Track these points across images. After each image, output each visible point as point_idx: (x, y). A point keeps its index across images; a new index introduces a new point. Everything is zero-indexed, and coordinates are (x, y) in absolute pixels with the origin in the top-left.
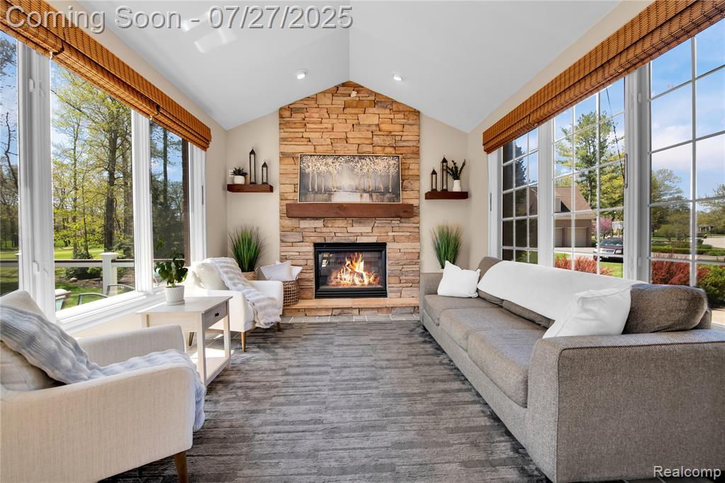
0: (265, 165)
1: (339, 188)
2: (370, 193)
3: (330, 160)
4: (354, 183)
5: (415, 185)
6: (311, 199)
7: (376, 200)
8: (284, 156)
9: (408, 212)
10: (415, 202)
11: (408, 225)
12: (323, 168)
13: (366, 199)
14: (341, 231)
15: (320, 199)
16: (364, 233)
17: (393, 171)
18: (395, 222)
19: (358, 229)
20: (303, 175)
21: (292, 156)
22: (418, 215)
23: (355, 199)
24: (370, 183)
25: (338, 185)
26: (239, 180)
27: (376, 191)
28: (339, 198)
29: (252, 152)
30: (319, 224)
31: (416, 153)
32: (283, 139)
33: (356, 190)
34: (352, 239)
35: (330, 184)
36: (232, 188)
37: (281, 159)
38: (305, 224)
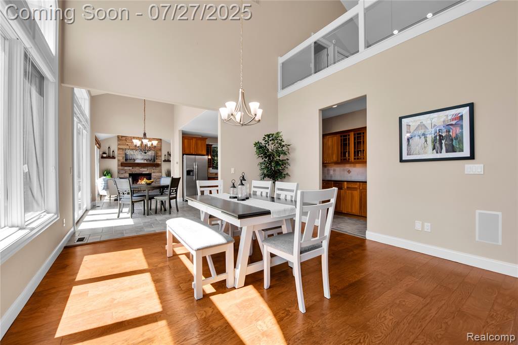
0: (113, 151)
1: (137, 159)
2: (147, 160)
3: (134, 151)
4: (142, 157)
5: (160, 158)
6: (129, 162)
7: (148, 162)
8: (119, 149)
9: (158, 165)
10: (160, 163)
11: (158, 169)
12: (132, 153)
13: (145, 162)
14: (137, 170)
15: (132, 162)
16: (145, 171)
17: (153, 154)
18: (154, 168)
19: (142, 169)
20: (126, 154)
21: (122, 149)
22: (161, 166)
23: (142, 162)
24: (147, 157)
25: (137, 157)
26: (105, 155)
27: (148, 160)
28: (137, 161)
29: (109, 148)
30: (131, 168)
31: (160, 150)
32: (119, 144)
33: (143, 159)
34: (141, 172)
35: (134, 157)
36: (102, 157)
37: (118, 150)
38: (125, 168)
